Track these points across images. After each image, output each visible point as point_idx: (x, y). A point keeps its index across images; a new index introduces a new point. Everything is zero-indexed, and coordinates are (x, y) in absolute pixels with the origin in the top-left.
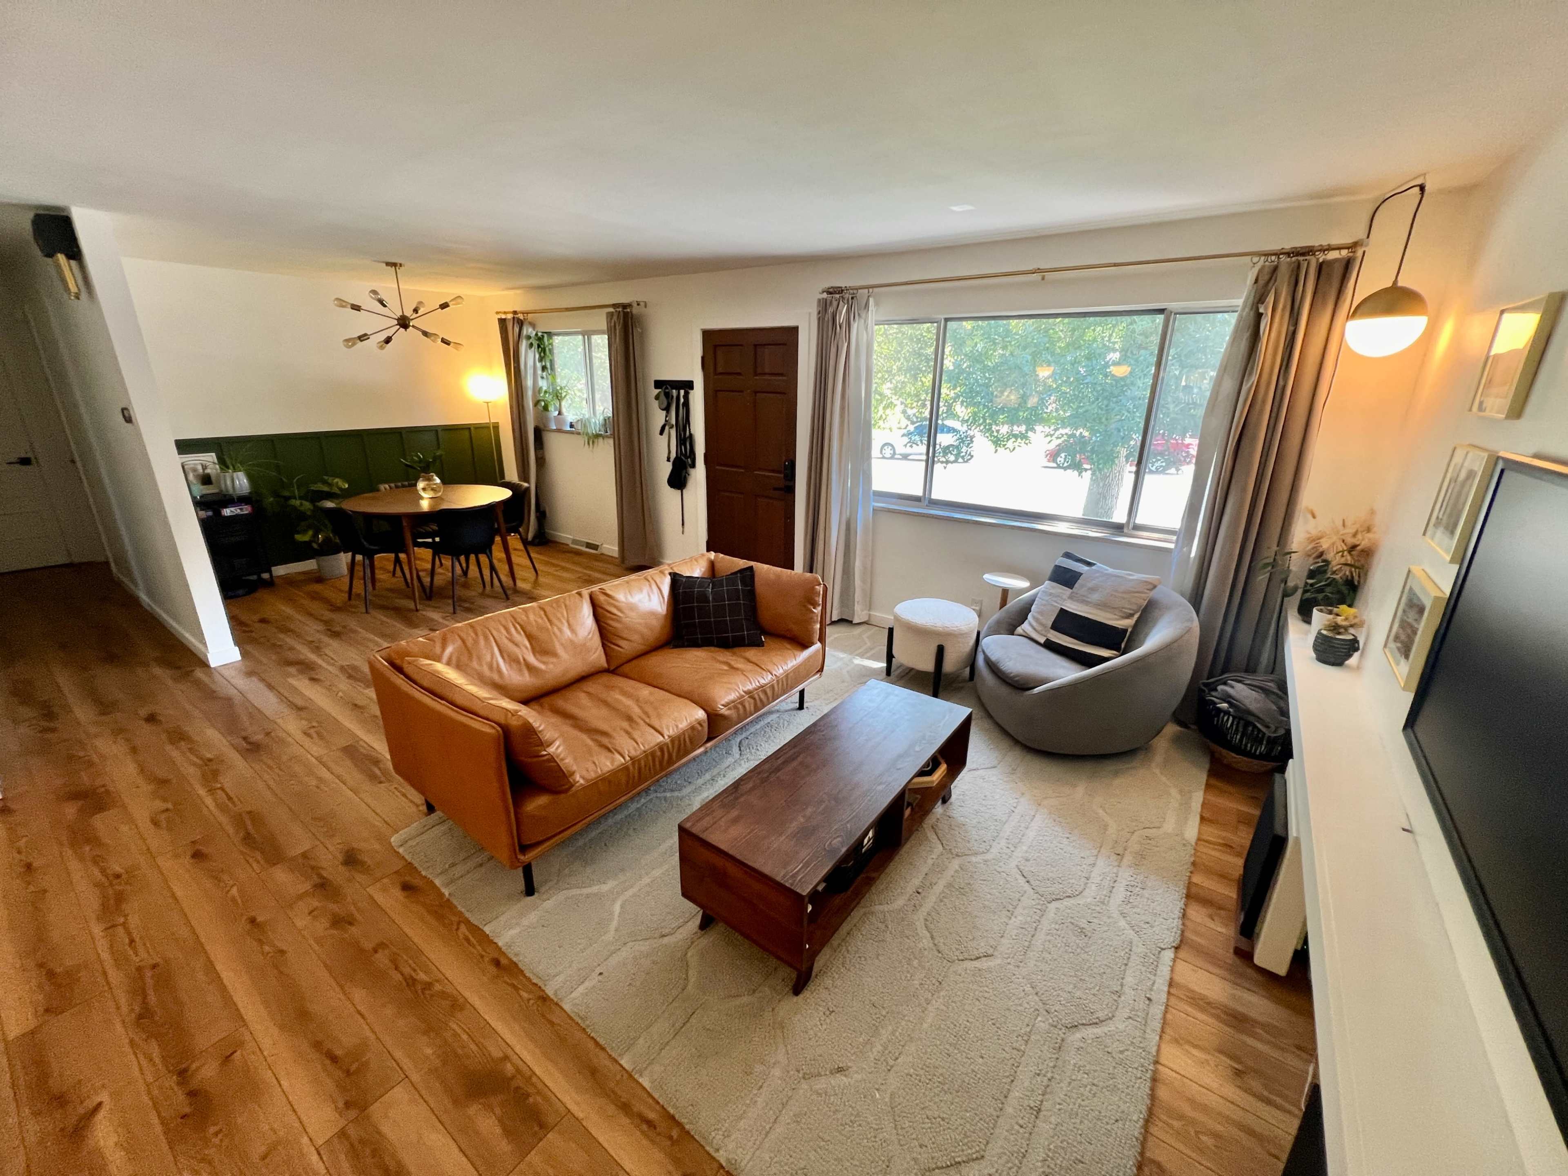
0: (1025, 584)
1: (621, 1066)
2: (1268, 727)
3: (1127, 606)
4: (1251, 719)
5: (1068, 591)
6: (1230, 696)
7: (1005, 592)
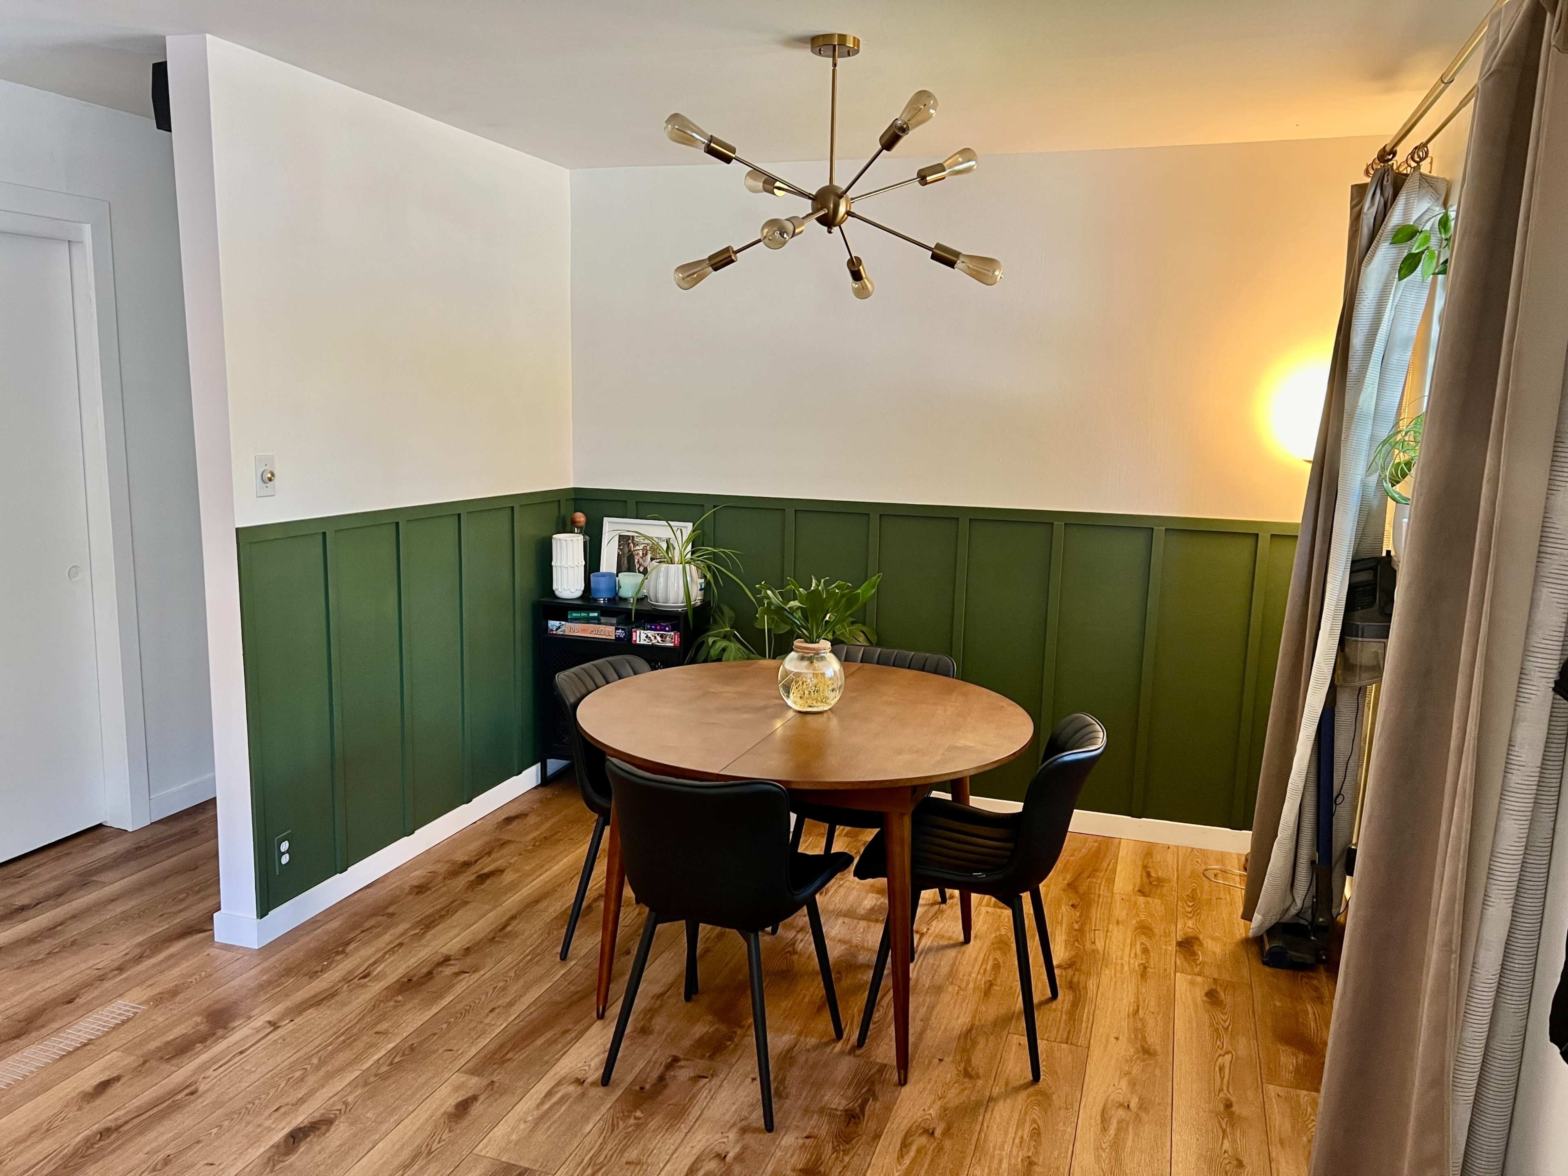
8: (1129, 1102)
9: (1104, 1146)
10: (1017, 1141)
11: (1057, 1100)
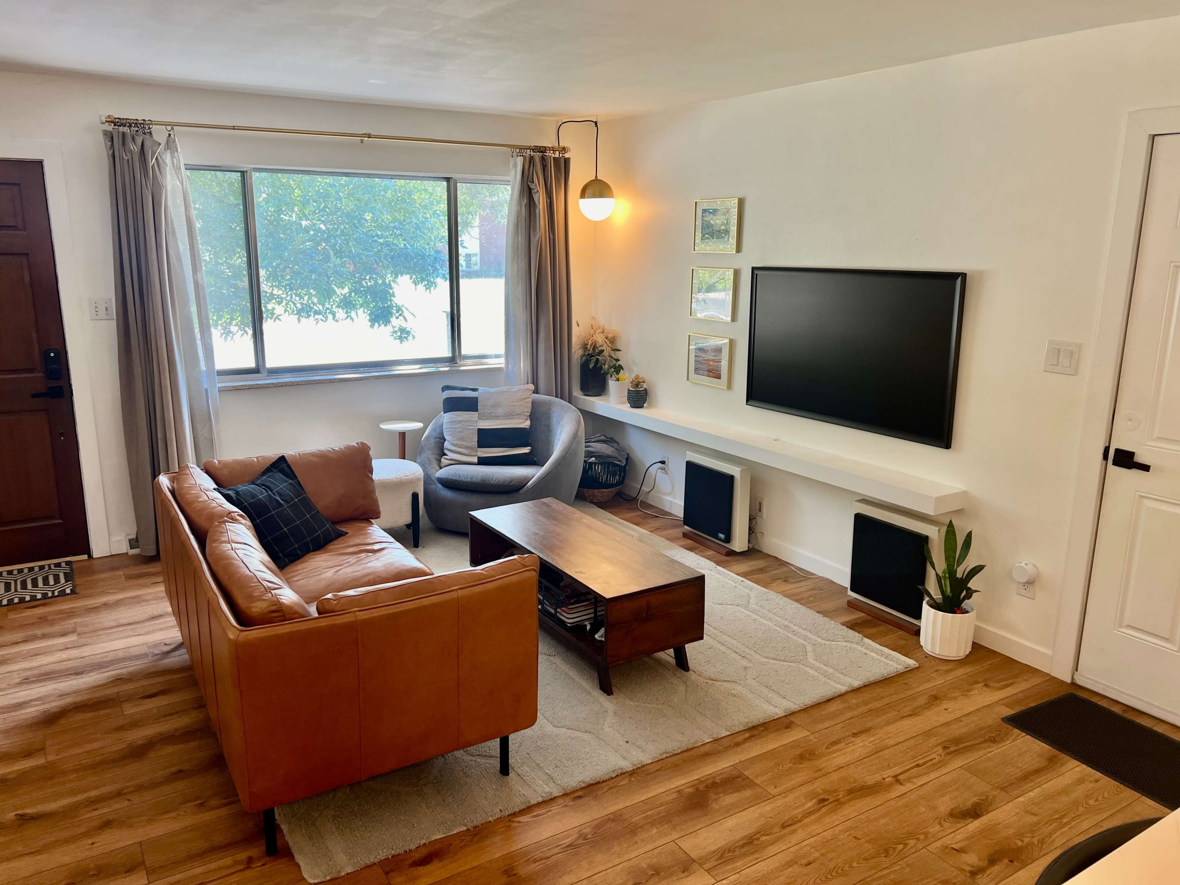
0: (420, 425)
1: (708, 743)
2: (620, 461)
3: (525, 410)
4: (610, 460)
5: (476, 414)
6: (592, 452)
7: (403, 435)
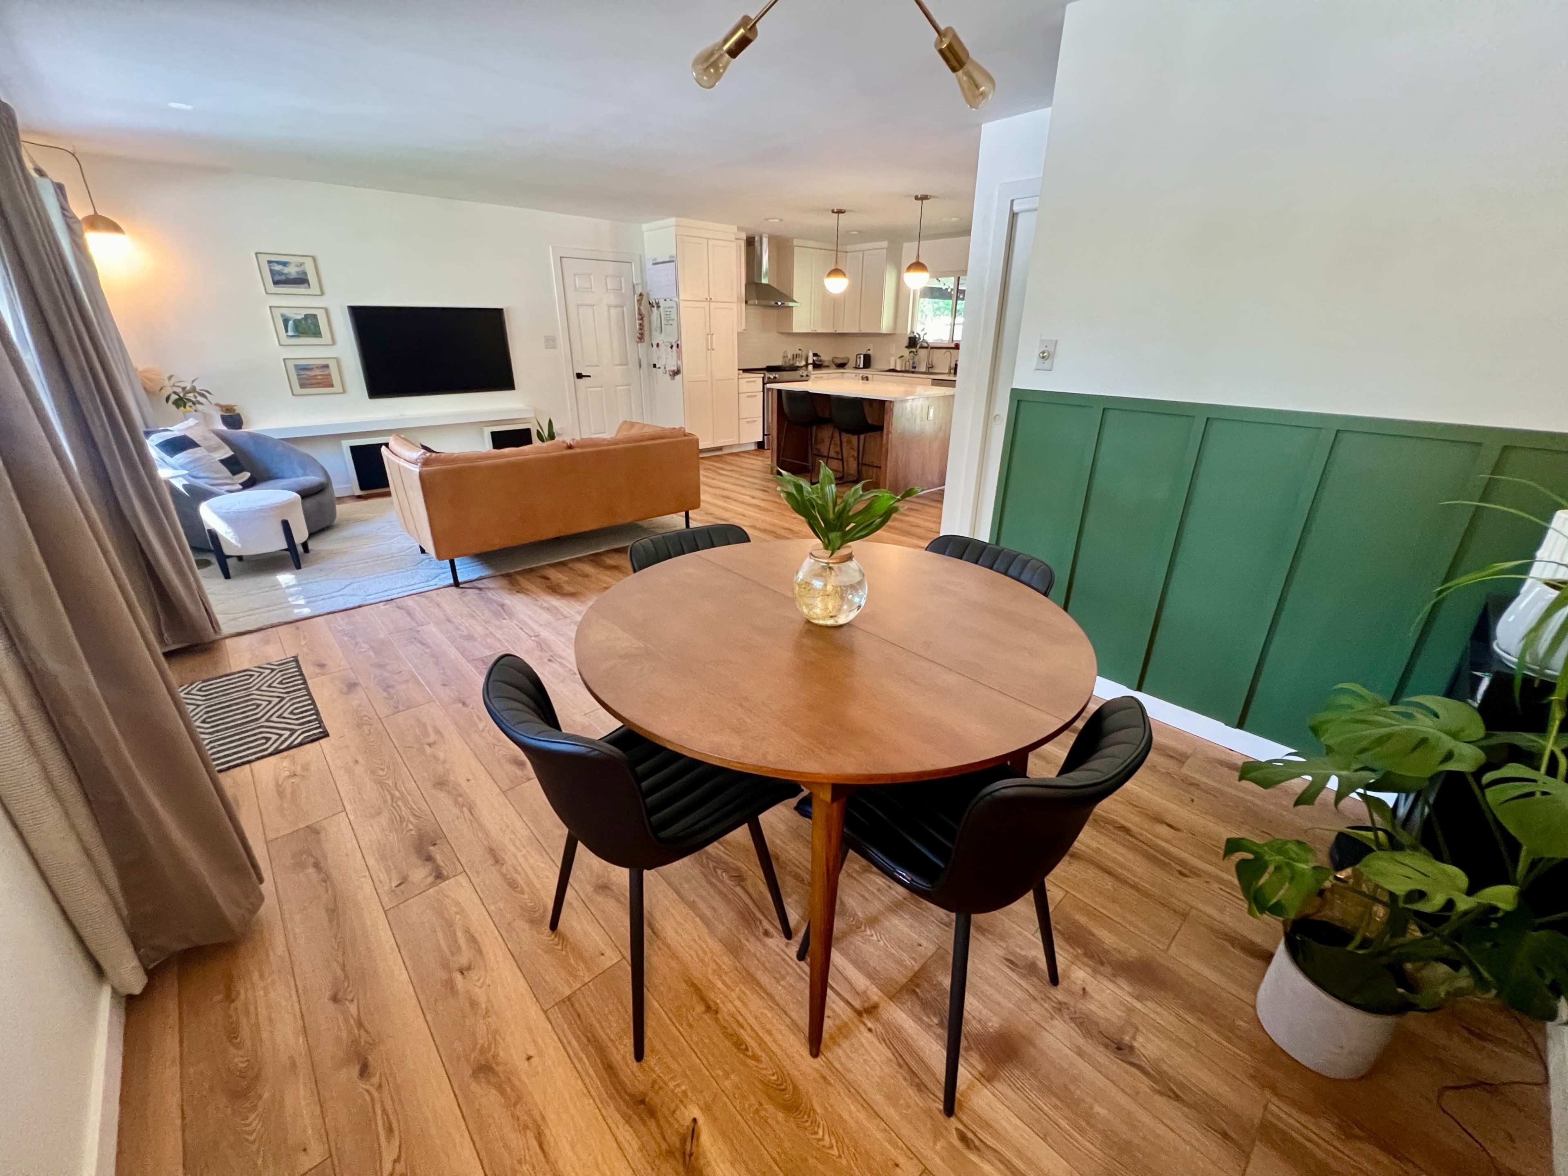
8: (464, 978)
9: (458, 916)
10: (519, 869)
11: (522, 925)
